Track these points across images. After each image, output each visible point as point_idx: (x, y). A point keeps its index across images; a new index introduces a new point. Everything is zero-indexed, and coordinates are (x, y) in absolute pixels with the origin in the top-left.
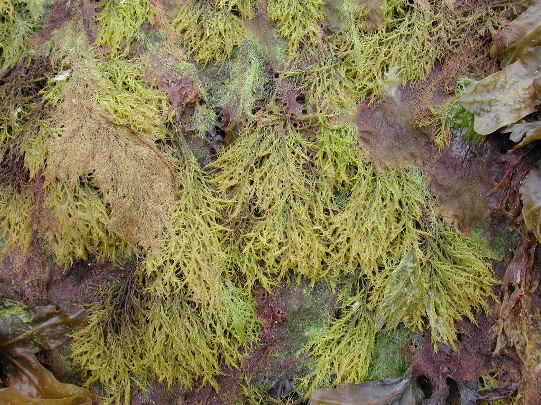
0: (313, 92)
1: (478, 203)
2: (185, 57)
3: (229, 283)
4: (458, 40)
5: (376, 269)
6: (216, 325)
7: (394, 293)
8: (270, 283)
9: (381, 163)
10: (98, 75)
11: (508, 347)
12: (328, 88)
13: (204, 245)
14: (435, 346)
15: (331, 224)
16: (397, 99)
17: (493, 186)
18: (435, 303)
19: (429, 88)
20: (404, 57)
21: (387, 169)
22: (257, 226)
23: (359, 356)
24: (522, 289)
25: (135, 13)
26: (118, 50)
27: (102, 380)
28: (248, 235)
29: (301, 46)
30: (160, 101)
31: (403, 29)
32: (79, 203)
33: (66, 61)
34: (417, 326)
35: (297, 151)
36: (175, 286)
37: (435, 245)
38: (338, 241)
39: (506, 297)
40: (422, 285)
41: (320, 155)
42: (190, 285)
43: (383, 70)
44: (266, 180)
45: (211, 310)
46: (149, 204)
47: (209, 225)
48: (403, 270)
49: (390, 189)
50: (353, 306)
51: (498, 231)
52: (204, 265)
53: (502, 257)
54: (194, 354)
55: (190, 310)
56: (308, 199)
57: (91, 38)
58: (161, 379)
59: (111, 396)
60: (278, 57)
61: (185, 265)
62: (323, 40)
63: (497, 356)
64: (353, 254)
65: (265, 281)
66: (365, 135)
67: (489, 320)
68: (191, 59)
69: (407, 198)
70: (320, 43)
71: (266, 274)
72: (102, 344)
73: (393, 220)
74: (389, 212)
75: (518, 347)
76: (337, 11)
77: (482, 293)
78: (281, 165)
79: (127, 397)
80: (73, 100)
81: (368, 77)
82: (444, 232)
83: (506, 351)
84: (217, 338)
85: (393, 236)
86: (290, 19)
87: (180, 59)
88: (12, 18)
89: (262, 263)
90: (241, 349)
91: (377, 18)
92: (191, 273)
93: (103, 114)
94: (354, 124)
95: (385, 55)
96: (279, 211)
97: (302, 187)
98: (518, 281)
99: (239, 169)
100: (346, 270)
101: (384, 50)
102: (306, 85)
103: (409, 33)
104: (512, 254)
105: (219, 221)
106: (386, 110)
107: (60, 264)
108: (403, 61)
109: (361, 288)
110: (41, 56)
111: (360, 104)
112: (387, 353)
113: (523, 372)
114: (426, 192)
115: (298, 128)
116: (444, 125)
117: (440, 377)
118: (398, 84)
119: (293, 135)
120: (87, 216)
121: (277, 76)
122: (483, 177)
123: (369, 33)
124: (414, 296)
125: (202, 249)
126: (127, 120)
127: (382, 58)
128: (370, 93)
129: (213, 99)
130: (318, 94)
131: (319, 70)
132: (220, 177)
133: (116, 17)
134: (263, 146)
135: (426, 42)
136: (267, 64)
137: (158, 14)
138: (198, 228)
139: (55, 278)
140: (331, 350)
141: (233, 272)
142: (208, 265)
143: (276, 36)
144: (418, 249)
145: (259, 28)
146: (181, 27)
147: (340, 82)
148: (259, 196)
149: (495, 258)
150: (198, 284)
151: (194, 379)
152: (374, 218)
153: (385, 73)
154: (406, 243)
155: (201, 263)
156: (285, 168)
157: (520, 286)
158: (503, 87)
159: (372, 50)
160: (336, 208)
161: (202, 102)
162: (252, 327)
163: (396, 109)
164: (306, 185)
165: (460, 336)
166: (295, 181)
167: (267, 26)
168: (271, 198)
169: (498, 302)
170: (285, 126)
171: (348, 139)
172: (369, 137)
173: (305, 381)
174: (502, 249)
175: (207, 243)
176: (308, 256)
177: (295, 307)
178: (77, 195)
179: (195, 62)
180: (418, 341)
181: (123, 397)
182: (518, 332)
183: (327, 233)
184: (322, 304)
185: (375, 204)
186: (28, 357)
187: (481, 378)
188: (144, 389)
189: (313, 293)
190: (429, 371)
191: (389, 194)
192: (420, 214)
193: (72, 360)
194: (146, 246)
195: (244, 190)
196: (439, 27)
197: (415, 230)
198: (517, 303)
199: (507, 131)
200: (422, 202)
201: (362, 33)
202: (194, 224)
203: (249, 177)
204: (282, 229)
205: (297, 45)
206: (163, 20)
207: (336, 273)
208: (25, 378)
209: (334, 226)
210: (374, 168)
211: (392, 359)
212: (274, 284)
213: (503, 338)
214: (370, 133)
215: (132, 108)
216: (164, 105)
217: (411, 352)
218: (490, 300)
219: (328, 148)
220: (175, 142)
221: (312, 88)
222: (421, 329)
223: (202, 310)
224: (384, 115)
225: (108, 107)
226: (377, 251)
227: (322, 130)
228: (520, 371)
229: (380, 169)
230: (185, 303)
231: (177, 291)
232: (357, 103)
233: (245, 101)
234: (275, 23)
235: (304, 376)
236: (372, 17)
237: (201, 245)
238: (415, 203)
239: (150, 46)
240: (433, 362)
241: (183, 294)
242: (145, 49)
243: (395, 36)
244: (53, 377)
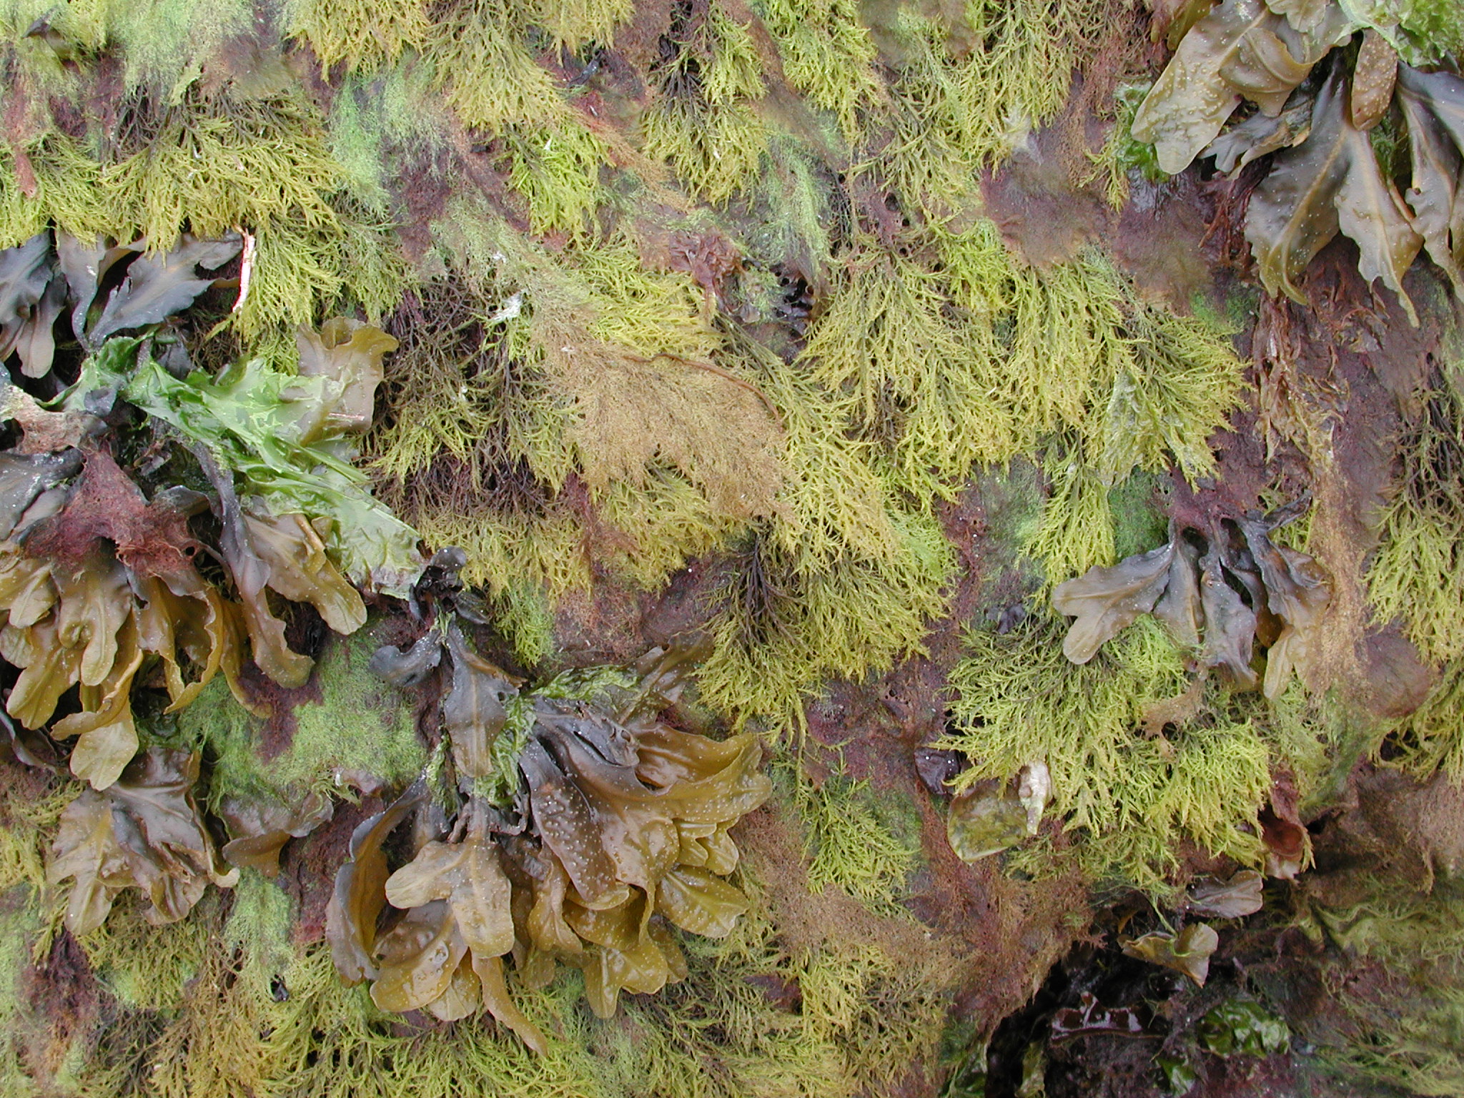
0: (906, 187)
1: (1188, 261)
2: (690, 202)
3: (898, 514)
4: (1097, 26)
5: (1083, 411)
6: (903, 576)
7: (1117, 436)
8: (953, 491)
9: (1045, 263)
10: (583, 294)
11: (1283, 444)
12: (930, 174)
13: (847, 479)
14: (1194, 485)
15: (1005, 377)
16: (1034, 153)
17: (1205, 231)
18: (1176, 428)
19: (1075, 117)
20: (1026, 87)
21: (1054, 267)
22: (909, 423)
23: (1099, 535)
24: (1283, 362)
25: (578, 158)
26: (584, 234)
27: (759, 712)
28: (903, 442)
29: (860, 115)
30: (686, 289)
31: (1010, 42)
32: (659, 501)
33: (500, 282)
34: (1159, 465)
35: (924, 293)
36: (834, 552)
37: (1154, 351)
38: (1023, 397)
39: (1263, 379)
40: (1153, 412)
41: (956, 285)
42: (852, 540)
43: (998, 113)
44: (895, 351)
45: (892, 560)
46: (747, 455)
47: (841, 448)
48: (1121, 401)
49: (1070, 296)
50: (1068, 473)
51: (1226, 291)
52: (858, 505)
53: (1242, 325)
54: (889, 626)
55: (865, 575)
56: (967, 358)
57: (520, 224)
58: (848, 675)
59: (777, 724)
60: (831, 146)
61: (834, 517)
62: (891, 93)
63: (1272, 461)
64: (1048, 406)
65: (946, 492)
66: (1007, 230)
67: (1250, 418)
68: (702, 203)
69: (1097, 300)
70: (888, 100)
71: (943, 482)
72: (749, 665)
73: (1085, 336)
74: (1079, 330)
75: (1297, 440)
76: (891, 32)
77: (1231, 387)
78: (909, 323)
79: (801, 717)
80: (565, 349)
81: (980, 134)
82: (1160, 328)
83: (1283, 450)
84: (913, 593)
85: (1092, 358)
86: (829, 79)
87: (685, 209)
88: (340, 229)
89: (935, 470)
90: (942, 592)
91: (965, 34)
92: (847, 524)
93: (624, 353)
94: (987, 219)
95: (997, 92)
96: (933, 391)
97: (953, 345)
98: (1274, 354)
99: (851, 350)
100: (1044, 430)
101: (994, 84)
102: (891, 179)
103: (1022, 44)
104: (1256, 319)
105: (850, 434)
106: (1023, 176)
107: (649, 589)
108: (1026, 93)
109: (1070, 445)
110: (434, 279)
111: (981, 180)
112: (1128, 514)
113: (1311, 468)
114: (1118, 281)
115: (910, 256)
116: (1114, 172)
117: (1212, 522)
118: (1029, 128)
119: (909, 272)
120: (679, 513)
121: (842, 179)
122: (1188, 223)
123: (958, 61)
124: (1144, 428)
125: (846, 485)
126: (656, 343)
127: (993, 99)
128: (988, 155)
129: (758, 250)
130: (917, 189)
131: (904, 148)
132: (824, 368)
133: (552, 178)
134: (872, 306)
135: (1050, 46)
136: (818, 163)
137: (614, 146)
138: (828, 459)
139: (648, 610)
140: (1059, 542)
141: (898, 497)
142: (864, 502)
143: (813, 111)
144: (1133, 367)
145: (781, 106)
146: (662, 155)
147: (944, 158)
148: (895, 377)
149: (1234, 332)
150: (861, 534)
151: (893, 656)
152: (1061, 348)
153: (1003, 118)
154: (1113, 361)
155: (854, 504)
156: (917, 325)
157: (1278, 358)
158: (1183, 83)
159: (974, 89)
160: (1004, 352)
161: (745, 264)
162: (948, 555)
163: (1038, 171)
164: (958, 339)
165: (1217, 455)
166: (938, 340)
167: (793, 99)
168: (911, 375)
169: (1255, 390)
170: (893, 261)
171: (990, 248)
172: (1014, 230)
173: (1040, 595)
174: (1239, 314)
175: (850, 474)
176: (993, 436)
177: (994, 506)
178: (650, 491)
179: (708, 204)
180: (1167, 484)
181: (795, 718)
182: (1292, 418)
183: (1005, 393)
184: (1027, 487)
185: (1056, 327)
186: (654, 731)
187: (1260, 498)
188: (821, 696)
189: (1010, 478)
190: (1197, 520)
191: (1070, 305)
192: (1120, 317)
193: (705, 705)
194: (767, 515)
195: (868, 378)
196: (1061, 14)
197: (1120, 341)
198: (1280, 382)
199: (1208, 154)
200: (1119, 298)
201: (950, 66)
202: (820, 455)
203: (868, 356)
204: (944, 413)
205: (852, 117)
206: (627, 152)
207: (1033, 439)
208: (659, 760)
209: (1011, 380)
210: (1037, 274)
211: (1139, 519)
212: (959, 488)
213: (1274, 434)
214: (1015, 224)
215: (656, 322)
216: (694, 293)
217: (1162, 503)
218: (1245, 394)
219: (966, 273)
220: (740, 346)
221: (903, 180)
222: (1167, 468)
223: (880, 566)
224: (1022, 184)
225: (626, 340)
226: (1076, 387)
227: (947, 246)
228: (1307, 470)
229: (1046, 273)
230: (855, 567)
231: (839, 558)
232: (976, 179)
233: (815, 241)
234: (804, 92)
235: (1036, 589)
236: (957, 35)
237: (842, 480)
238: (1110, 304)
239: (625, 204)
240: (1197, 506)
241: (846, 557)
242: (621, 212)
243: (1002, 56)
244: (709, 740)
